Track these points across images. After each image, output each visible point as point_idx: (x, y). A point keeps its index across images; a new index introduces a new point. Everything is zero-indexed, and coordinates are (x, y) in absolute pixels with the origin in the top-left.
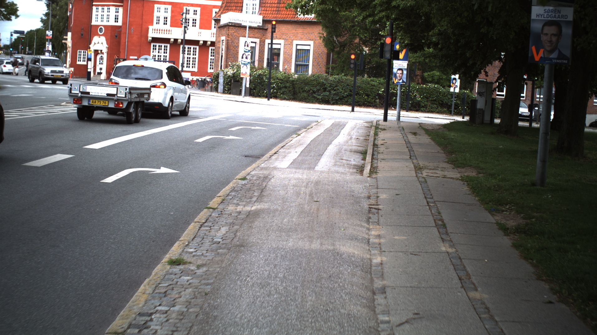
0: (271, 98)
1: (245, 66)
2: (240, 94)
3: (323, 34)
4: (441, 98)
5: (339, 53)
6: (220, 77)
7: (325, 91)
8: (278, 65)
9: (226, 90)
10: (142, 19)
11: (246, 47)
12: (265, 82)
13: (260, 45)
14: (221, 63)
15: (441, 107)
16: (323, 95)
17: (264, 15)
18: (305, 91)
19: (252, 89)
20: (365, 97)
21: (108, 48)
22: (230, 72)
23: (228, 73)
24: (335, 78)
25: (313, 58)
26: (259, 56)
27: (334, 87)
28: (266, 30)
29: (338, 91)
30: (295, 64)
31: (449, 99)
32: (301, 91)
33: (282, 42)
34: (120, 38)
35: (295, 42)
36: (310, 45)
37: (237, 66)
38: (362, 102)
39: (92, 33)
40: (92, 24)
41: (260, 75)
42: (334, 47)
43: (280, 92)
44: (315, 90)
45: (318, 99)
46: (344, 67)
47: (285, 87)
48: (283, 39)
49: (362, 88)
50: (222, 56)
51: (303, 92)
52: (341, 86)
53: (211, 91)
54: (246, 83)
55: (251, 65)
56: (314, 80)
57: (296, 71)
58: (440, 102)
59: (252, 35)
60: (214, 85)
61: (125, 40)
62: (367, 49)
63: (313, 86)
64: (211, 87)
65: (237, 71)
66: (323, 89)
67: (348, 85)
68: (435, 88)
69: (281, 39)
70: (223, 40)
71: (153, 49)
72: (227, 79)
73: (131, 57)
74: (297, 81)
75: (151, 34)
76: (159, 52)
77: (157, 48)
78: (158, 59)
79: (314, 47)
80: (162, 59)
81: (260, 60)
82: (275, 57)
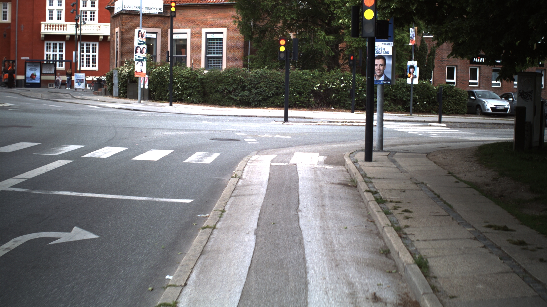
0: (175, 101)
1: (140, 63)
2: (135, 97)
3: (238, 18)
4: (393, 92)
5: (258, 41)
6: (114, 77)
7: (243, 90)
8: (185, 58)
9: (121, 93)
11: (140, 38)
12: (167, 81)
13: (162, 36)
14: (117, 60)
15: (394, 104)
16: (241, 96)
18: (218, 91)
19: (151, 91)
20: (296, 95)
22: (125, 71)
23: (123, 72)
24: (256, 73)
25: (227, 49)
26: (161, 49)
27: (256, 85)
28: (168, 17)
29: (261, 90)
30: (206, 57)
31: (404, 93)
32: (213, 91)
33: (188, 31)
34: (9, 37)
35: (204, 31)
36: (222, 33)
37: (132, 62)
38: (292, 102)
41: (160, 72)
42: (252, 33)
43: (186, 94)
44: (231, 89)
45: (235, 100)
46: (266, 58)
47: (193, 88)
48: (189, 27)
49: (292, 84)
50: (117, 51)
51: (216, 92)
52: (265, 82)
53: (106, 95)
54: (144, 84)
56: (229, 77)
57: (207, 66)
58: (393, 97)
59: (151, 24)
60: (108, 88)
62: (292, 34)
63: (228, 84)
64: (106, 89)
66: (241, 87)
67: (273, 81)
69: (186, 27)
70: (117, 32)
71: (47, 48)
72: (122, 79)
73: (23, 58)
74: (207, 79)
75: (44, 31)
76: (53, 51)
77: (52, 46)
78: (53, 58)
79: (228, 34)
80: (58, 59)
81: (162, 56)
82: (183, 50)
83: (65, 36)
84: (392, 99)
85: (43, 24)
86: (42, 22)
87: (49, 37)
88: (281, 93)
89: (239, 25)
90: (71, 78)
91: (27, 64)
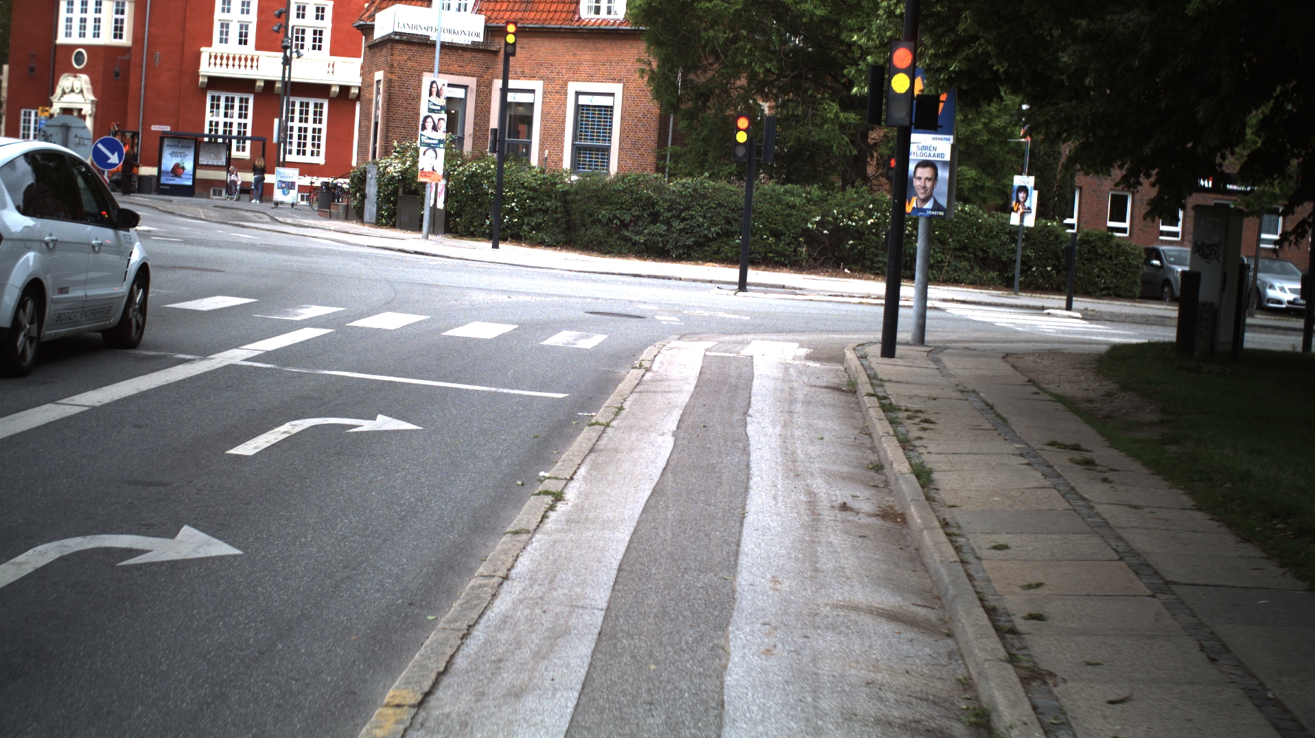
0: (505, 240)
1: (431, 153)
2: (415, 225)
3: (650, 64)
4: (981, 242)
5: (691, 115)
6: (368, 180)
7: (654, 222)
8: (528, 146)
9: (382, 216)
10: (184, 30)
11: (434, 99)
12: (487, 194)
13: (478, 94)
14: (375, 142)
15: (981, 268)
16: (649, 234)
17: (489, 14)
18: (599, 221)
19: (452, 215)
20: (768, 238)
21: (97, 105)
22: (395, 167)
23: (388, 170)
24: (683, 185)
25: (622, 131)
26: (476, 125)
27: (681, 211)
28: (496, 53)
29: (692, 222)
30: (573, 145)
31: (1003, 244)
32: (588, 221)
33: (538, 85)
34: (126, 79)
35: (573, 87)
36: (612, 95)
37: (413, 149)
38: (759, 253)
39: (57, 66)
40: (58, 42)
41: (474, 174)
42: (679, 99)
43: (528, 224)
44: (627, 218)
45: (635, 244)
46: (706, 153)
47: (545, 211)
48: (541, 78)
49: (761, 213)
50: (376, 124)
51: (594, 223)
52: (702, 207)
53: (347, 218)
54: (435, 197)
55: (447, 148)
56: (624, 191)
57: (576, 165)
58: (980, 254)
59: (455, 67)
60: (354, 203)
61: (139, 82)
62: (768, 104)
63: (621, 206)
64: (347, 207)
65: (412, 163)
66: (648, 215)
67: (720, 205)
68: (966, 213)
69: (532, 77)
70: (378, 82)
71: (212, 106)
72: (386, 185)
73: (154, 128)
74: (577, 193)
75: (207, 69)
76: (226, 115)
77: (222, 103)
78: (225, 131)
79: (625, 98)
80: (235, 133)
81: (476, 137)
82: (522, 128)
83: (253, 82)
84: (976, 256)
85: (205, 52)
86: (202, 49)
87: (217, 83)
88: (736, 233)
89: (651, 79)
90: (264, 179)
91: (166, 142)
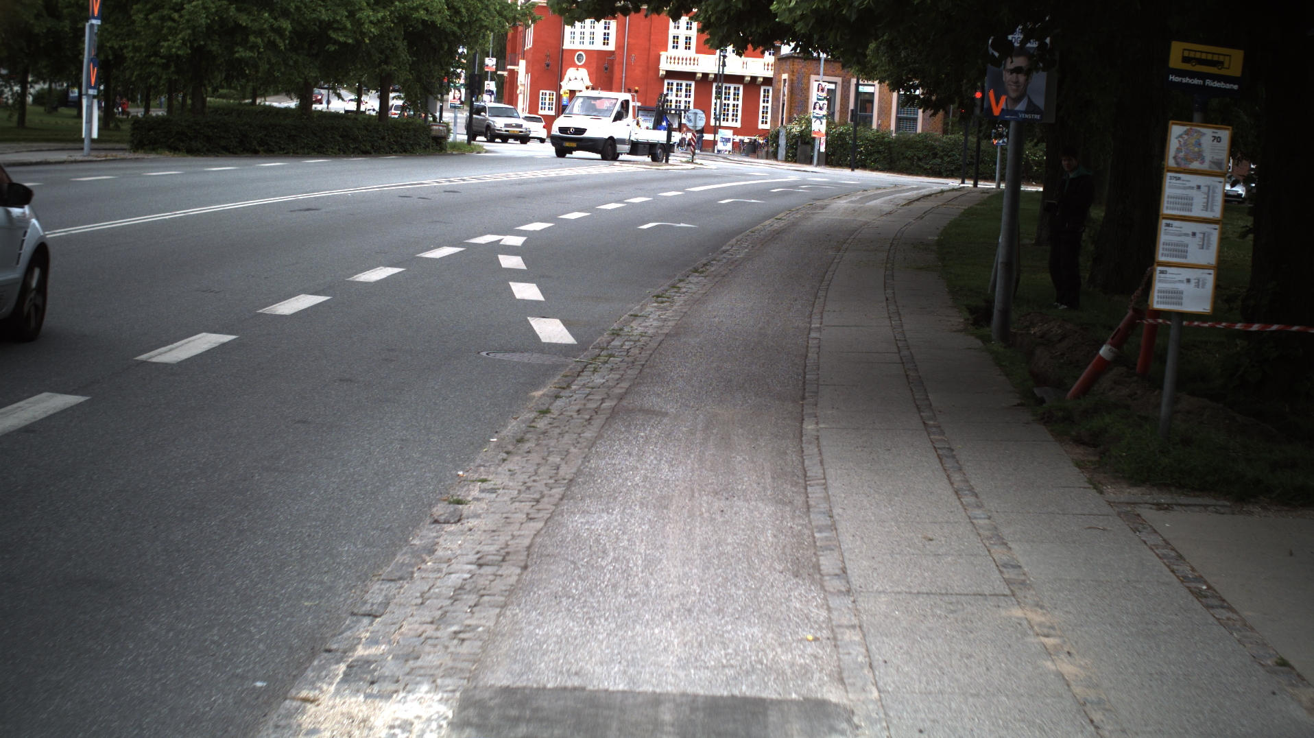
0: (857, 168)
1: (818, 121)
2: (810, 162)
6: (780, 136)
7: (934, 158)
8: (871, 117)
9: (789, 156)
10: (650, 40)
11: (820, 92)
12: (848, 143)
13: (843, 87)
14: (783, 114)
18: (907, 157)
19: (829, 155)
22: (796, 129)
23: (792, 131)
26: (841, 106)
27: (948, 152)
30: (897, 117)
34: (612, 72)
37: (807, 119)
39: (564, 63)
40: (564, 47)
41: (841, 133)
43: (870, 159)
44: (921, 156)
45: (925, 169)
47: (879, 152)
50: (783, 104)
51: (904, 158)
52: (959, 150)
53: (767, 158)
54: (821, 146)
55: (827, 119)
56: (924, 141)
57: (898, 128)
59: (830, 72)
60: (771, 149)
61: (621, 74)
63: (918, 149)
64: (767, 152)
65: (807, 127)
66: (933, 154)
70: (785, 80)
71: (668, 89)
72: (792, 139)
74: (896, 143)
75: (665, 66)
76: (677, 95)
77: (675, 87)
81: (841, 112)
82: (868, 105)
83: (694, 74)
85: (663, 55)
86: (662, 53)
87: (671, 74)
